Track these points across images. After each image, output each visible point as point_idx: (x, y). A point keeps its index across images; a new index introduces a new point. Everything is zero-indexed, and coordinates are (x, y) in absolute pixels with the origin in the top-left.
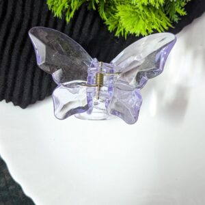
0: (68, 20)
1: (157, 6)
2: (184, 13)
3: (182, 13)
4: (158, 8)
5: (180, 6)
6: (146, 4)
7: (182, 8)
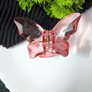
0: (29, 11)
1: (69, 6)
2: (82, 8)
3: (81, 8)
4: (69, 7)
5: (80, 5)
6: (64, 5)
7: (81, 6)
